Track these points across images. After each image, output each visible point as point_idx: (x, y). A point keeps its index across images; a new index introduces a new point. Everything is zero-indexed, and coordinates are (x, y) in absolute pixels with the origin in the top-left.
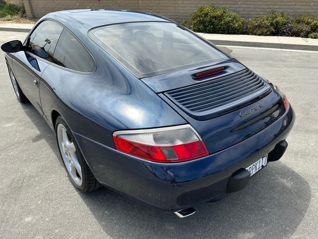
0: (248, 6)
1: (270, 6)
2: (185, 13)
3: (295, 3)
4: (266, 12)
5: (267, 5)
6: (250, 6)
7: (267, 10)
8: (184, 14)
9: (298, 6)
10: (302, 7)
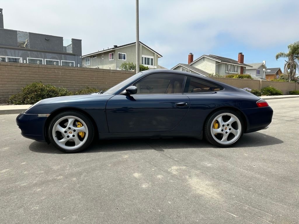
0: (66, 84)
1: (82, 84)
2: (6, 90)
3: (97, 82)
4: (80, 88)
5: (80, 83)
6: (68, 84)
7: (81, 87)
8: (4, 91)
9: (99, 84)
10: (102, 85)
